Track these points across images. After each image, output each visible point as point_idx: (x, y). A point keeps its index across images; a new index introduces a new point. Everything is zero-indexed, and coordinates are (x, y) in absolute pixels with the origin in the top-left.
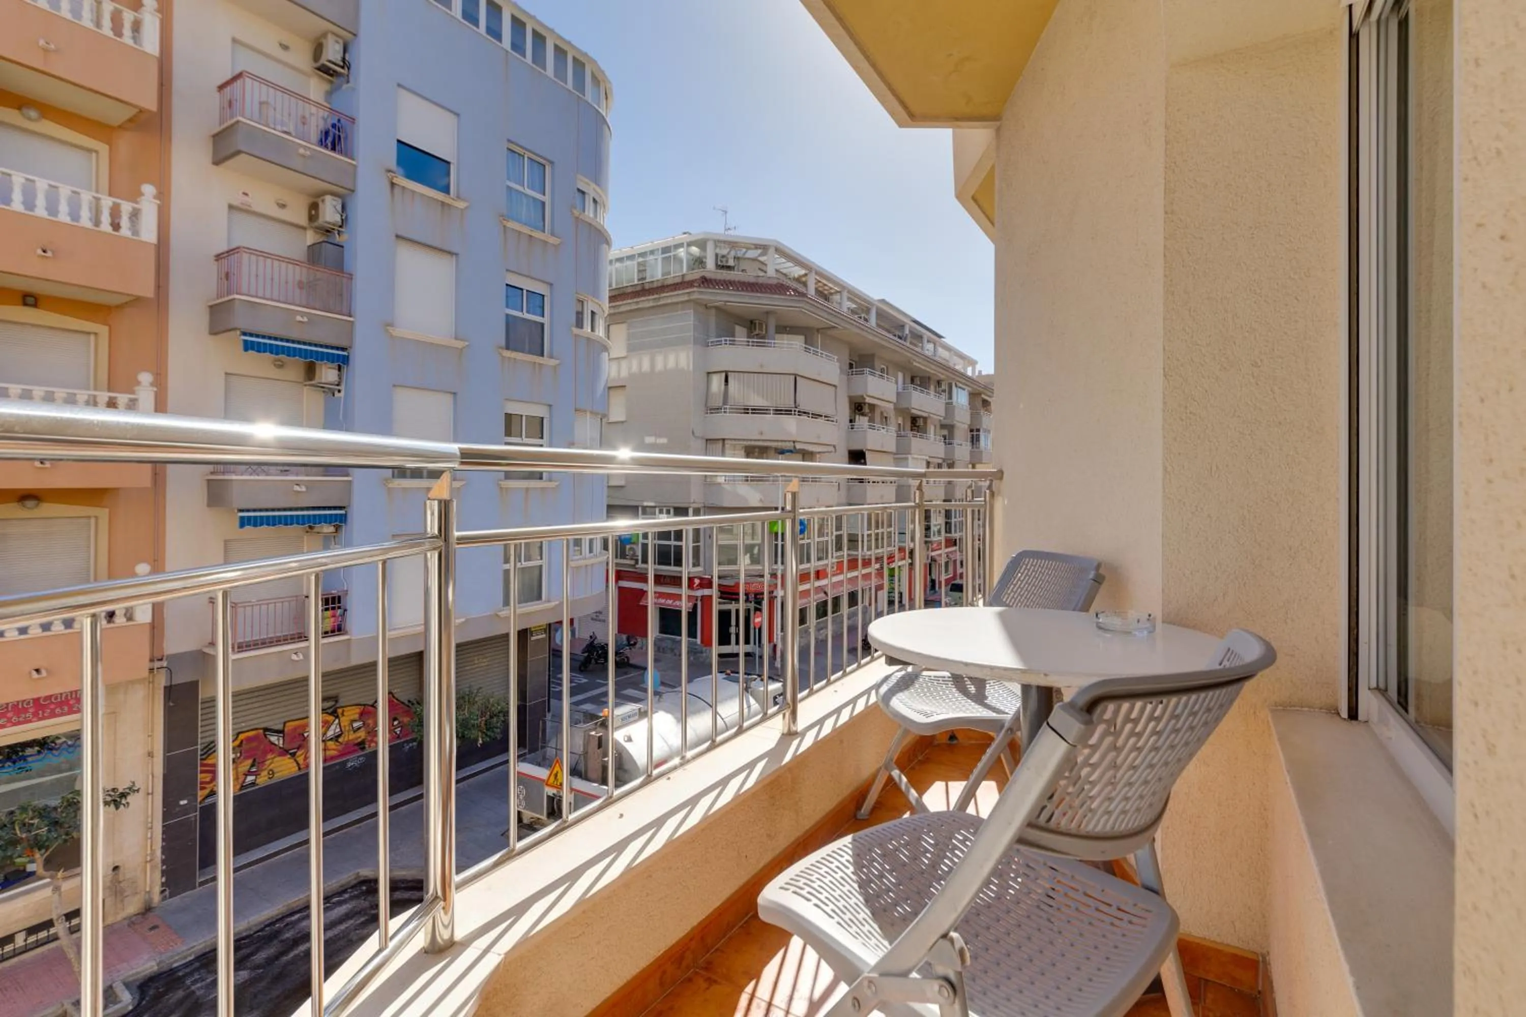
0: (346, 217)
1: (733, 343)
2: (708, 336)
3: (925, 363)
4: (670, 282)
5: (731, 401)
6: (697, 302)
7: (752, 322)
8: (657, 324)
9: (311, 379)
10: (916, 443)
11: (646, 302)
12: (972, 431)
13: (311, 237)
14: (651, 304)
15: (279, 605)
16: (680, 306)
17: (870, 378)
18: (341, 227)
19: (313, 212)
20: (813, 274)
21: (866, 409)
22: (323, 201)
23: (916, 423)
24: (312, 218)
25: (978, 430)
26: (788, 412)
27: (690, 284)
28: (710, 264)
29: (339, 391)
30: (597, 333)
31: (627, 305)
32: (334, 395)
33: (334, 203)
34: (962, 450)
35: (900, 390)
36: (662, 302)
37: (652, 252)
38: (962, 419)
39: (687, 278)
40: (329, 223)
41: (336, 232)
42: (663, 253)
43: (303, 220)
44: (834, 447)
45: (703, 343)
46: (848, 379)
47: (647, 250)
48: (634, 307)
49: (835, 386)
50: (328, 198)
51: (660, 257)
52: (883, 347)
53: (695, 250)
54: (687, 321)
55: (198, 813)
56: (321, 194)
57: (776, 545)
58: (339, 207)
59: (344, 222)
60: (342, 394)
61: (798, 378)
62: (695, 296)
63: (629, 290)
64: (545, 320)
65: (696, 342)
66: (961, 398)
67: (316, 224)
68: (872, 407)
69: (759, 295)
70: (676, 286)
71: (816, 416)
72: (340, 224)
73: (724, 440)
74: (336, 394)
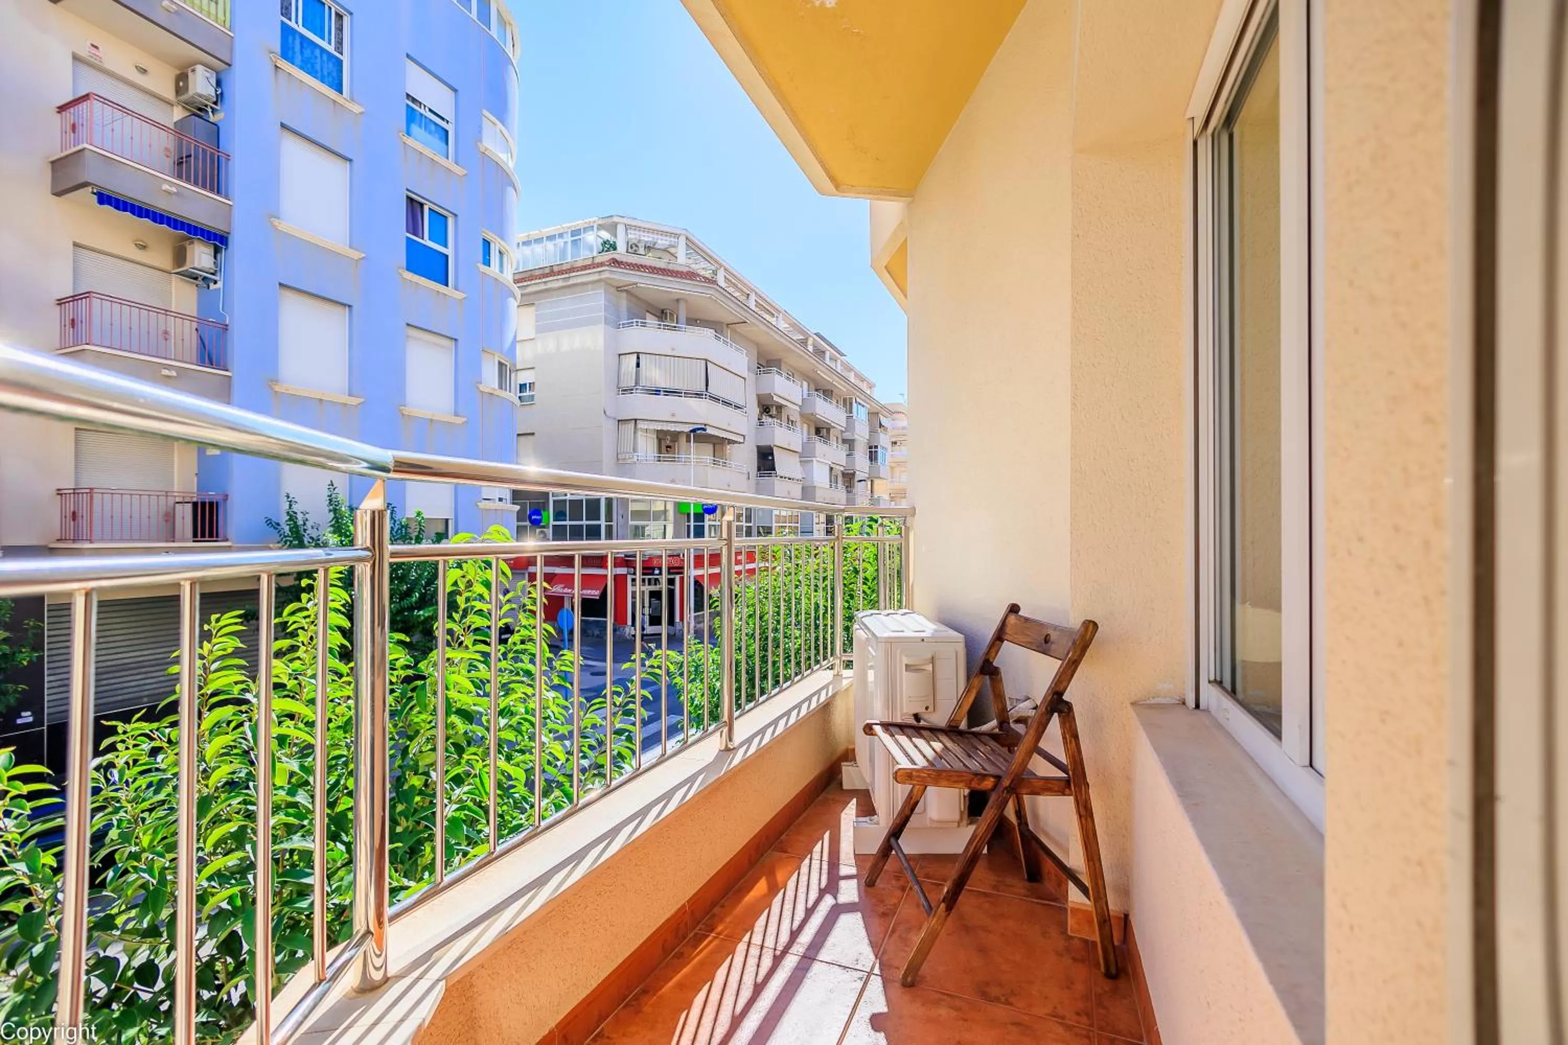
0: (222, 94)
1: (644, 325)
2: (619, 318)
3: (829, 373)
4: (579, 264)
5: (643, 382)
6: (606, 282)
7: (663, 312)
8: (566, 304)
9: (179, 267)
10: (820, 447)
11: (555, 283)
12: (870, 447)
13: (178, 114)
14: (561, 284)
15: (145, 498)
16: (590, 286)
17: (777, 377)
18: (215, 103)
19: (181, 84)
20: (722, 269)
21: (774, 411)
22: (193, 71)
23: (821, 430)
24: (179, 91)
25: (876, 447)
26: (698, 395)
27: (601, 264)
28: (621, 247)
29: (215, 282)
30: (505, 275)
31: (535, 286)
32: (208, 287)
33: (208, 75)
34: (861, 464)
35: (805, 397)
36: (571, 282)
37: (561, 235)
38: (861, 433)
39: (597, 261)
40: (200, 96)
41: (210, 110)
42: (572, 236)
43: (170, 94)
44: (744, 436)
45: (615, 323)
46: (757, 379)
47: (557, 233)
48: (543, 287)
49: (744, 379)
50: (200, 68)
51: (569, 239)
52: (790, 350)
53: (606, 235)
54: (597, 300)
55: (45, 728)
56: (192, 64)
57: (689, 527)
58: (214, 82)
59: (219, 98)
60: (220, 285)
61: (709, 365)
62: (605, 275)
63: (538, 273)
64: (449, 251)
65: (607, 322)
66: (861, 414)
67: (184, 97)
68: (780, 407)
69: (670, 278)
70: (585, 268)
71: (727, 403)
72: (215, 99)
73: (636, 420)
74: (212, 286)
